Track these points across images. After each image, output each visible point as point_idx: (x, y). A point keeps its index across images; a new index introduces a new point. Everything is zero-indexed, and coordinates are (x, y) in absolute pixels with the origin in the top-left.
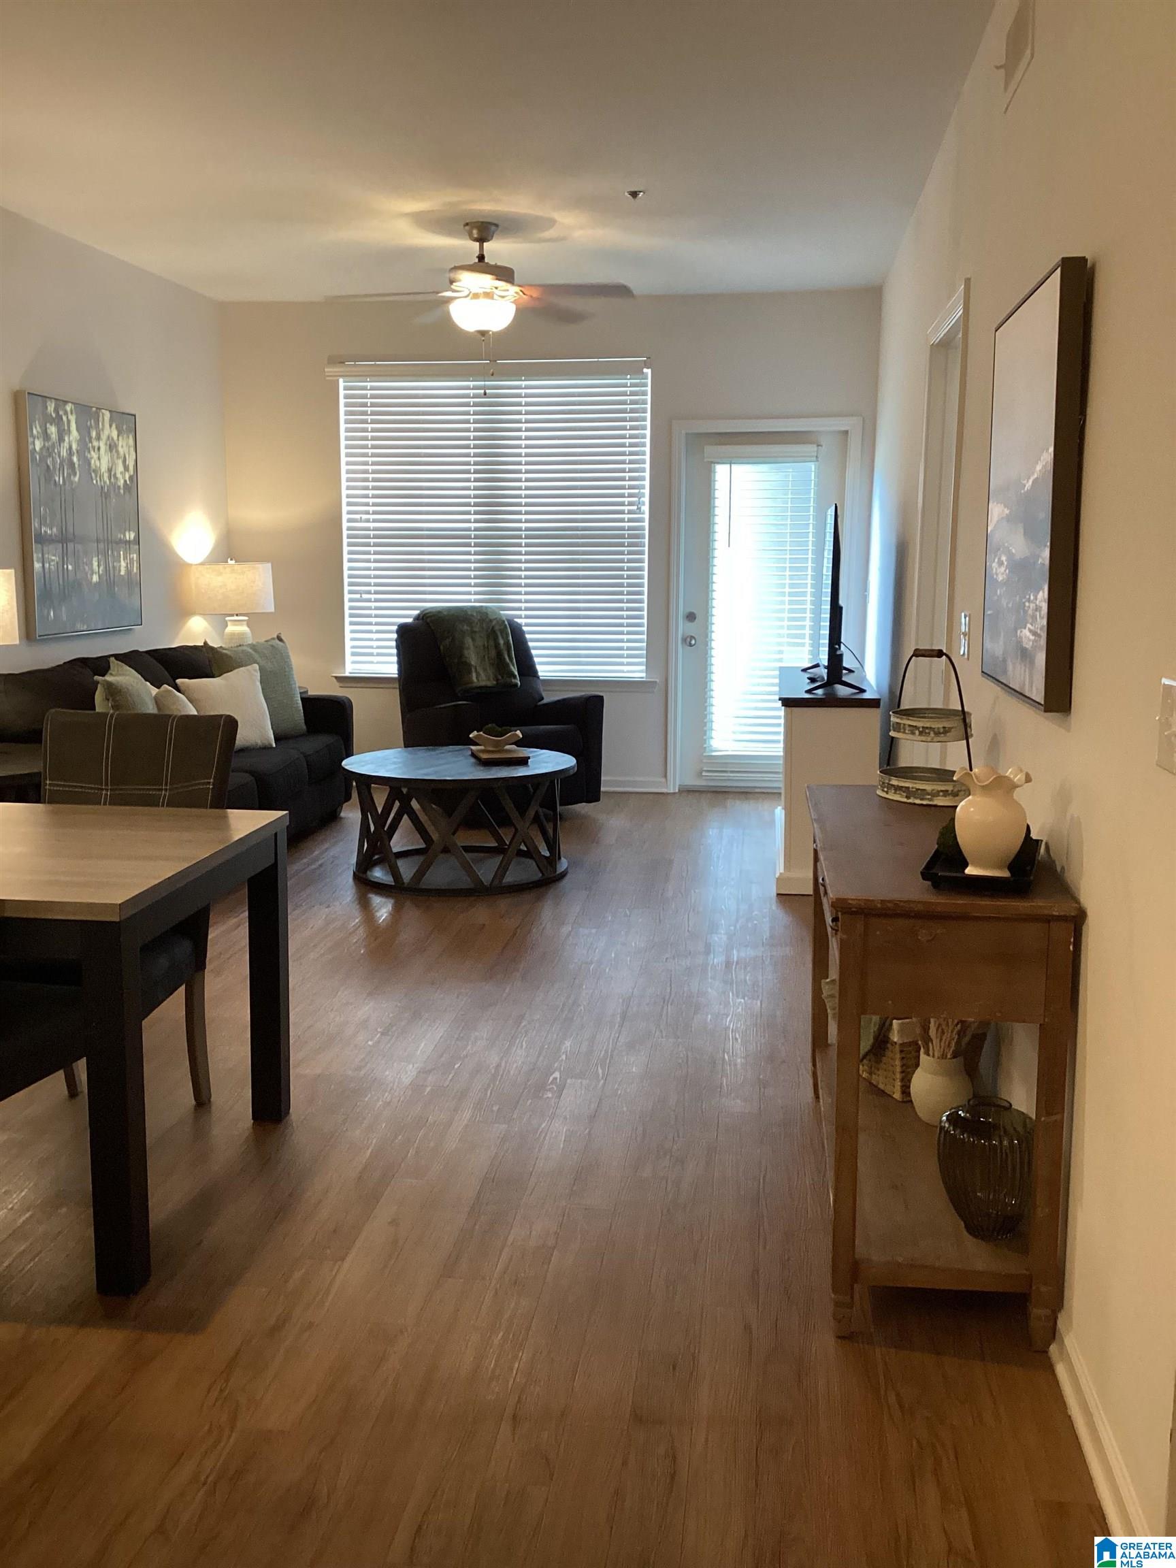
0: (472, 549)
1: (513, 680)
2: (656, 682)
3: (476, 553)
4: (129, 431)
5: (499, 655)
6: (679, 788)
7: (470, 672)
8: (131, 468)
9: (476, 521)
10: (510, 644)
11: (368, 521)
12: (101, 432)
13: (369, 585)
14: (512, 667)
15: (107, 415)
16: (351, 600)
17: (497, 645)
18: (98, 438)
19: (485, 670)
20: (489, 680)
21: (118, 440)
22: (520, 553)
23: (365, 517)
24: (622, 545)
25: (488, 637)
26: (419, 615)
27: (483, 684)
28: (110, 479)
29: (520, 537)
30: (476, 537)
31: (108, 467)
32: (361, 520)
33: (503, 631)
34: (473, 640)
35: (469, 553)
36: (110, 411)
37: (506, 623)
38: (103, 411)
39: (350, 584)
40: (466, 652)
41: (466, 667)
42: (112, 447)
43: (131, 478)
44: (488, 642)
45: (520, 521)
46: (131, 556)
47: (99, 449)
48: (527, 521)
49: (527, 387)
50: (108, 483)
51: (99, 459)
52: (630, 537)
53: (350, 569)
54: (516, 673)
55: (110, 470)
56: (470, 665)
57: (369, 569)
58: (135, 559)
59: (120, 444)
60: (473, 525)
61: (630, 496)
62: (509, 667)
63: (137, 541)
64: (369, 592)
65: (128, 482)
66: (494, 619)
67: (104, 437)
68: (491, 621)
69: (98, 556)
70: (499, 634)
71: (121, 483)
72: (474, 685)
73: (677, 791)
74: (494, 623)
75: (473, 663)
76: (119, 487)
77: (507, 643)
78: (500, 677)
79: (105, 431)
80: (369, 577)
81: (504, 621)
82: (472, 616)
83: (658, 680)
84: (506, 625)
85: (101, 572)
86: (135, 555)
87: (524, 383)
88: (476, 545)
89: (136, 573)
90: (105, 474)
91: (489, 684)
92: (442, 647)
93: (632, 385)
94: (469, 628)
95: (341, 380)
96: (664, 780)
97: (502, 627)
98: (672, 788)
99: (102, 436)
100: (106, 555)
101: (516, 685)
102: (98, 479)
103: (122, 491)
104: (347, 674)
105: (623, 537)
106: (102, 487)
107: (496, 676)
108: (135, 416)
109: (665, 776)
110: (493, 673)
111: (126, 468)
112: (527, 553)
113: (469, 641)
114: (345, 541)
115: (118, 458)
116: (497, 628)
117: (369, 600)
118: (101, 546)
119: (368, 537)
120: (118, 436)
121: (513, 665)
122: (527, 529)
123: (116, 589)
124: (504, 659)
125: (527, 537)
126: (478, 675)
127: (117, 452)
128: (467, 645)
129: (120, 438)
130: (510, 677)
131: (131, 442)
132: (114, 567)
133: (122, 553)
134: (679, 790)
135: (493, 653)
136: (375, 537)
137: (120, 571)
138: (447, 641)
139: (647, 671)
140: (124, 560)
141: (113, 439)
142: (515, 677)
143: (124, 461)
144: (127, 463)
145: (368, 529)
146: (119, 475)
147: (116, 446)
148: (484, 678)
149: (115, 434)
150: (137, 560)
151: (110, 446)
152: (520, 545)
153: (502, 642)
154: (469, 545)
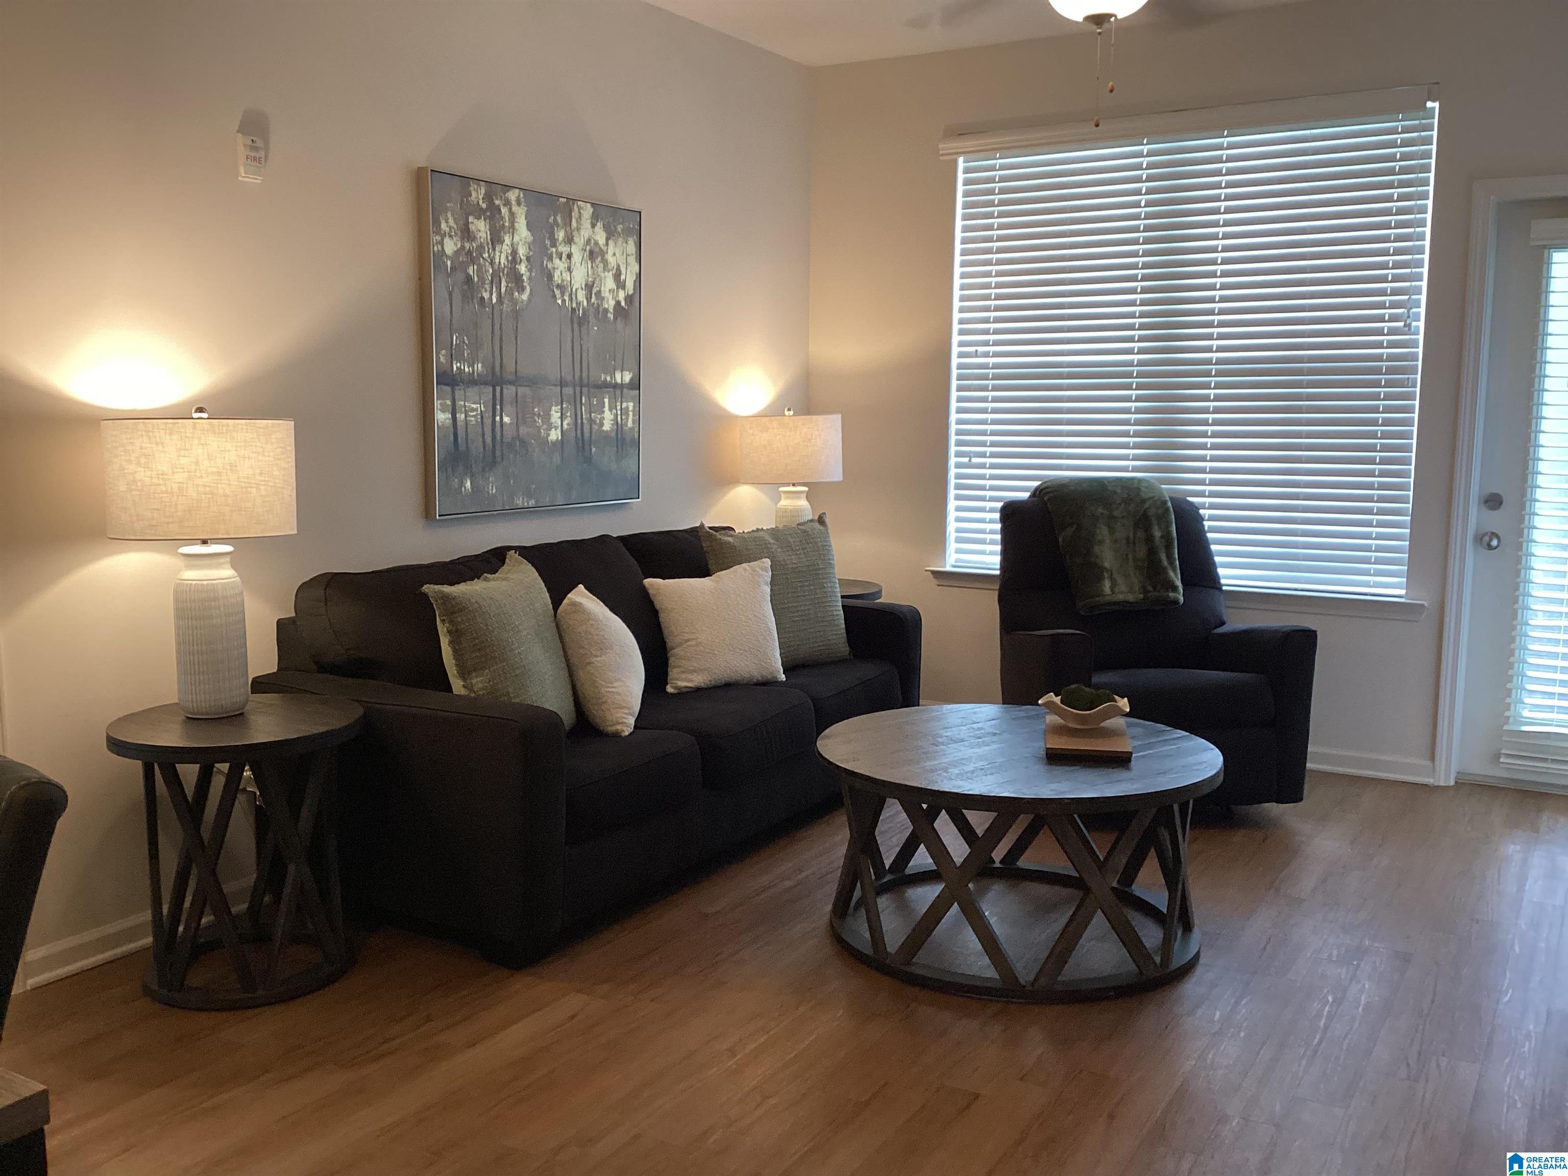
0: (1134, 393)
1: (1171, 594)
2: (1423, 605)
3: (1139, 399)
4: (627, 232)
5: (1152, 552)
6: (1456, 778)
7: (1100, 579)
8: (630, 285)
9: (1141, 351)
10: (1172, 539)
11: (986, 355)
12: (575, 233)
13: (983, 444)
14: (1172, 574)
15: (588, 211)
16: (958, 466)
17: (1149, 539)
18: (569, 240)
19: (1127, 576)
20: (1131, 590)
21: (607, 244)
22: (1206, 398)
23: (981, 349)
24: (1377, 384)
25: (1136, 525)
26: (1037, 489)
27: (1121, 597)
28: (589, 298)
29: (1208, 374)
30: (1140, 375)
31: (587, 281)
32: (976, 354)
33: (1163, 517)
34: (1112, 530)
35: (1128, 399)
36: (593, 205)
37: (1170, 504)
38: (579, 203)
39: (959, 443)
40: (1096, 549)
41: (1095, 572)
42: (594, 254)
43: (629, 299)
44: (1135, 533)
45: (1209, 349)
46: (624, 405)
47: (569, 256)
48: (1220, 349)
49: (1231, 146)
50: (585, 304)
51: (569, 269)
52: (1390, 371)
53: (959, 422)
54: (1179, 583)
55: (589, 287)
56: (1102, 569)
57: (984, 422)
58: (631, 408)
59: (610, 252)
60: (1136, 358)
61: (1393, 305)
62: (1167, 573)
63: (635, 385)
64: (983, 455)
65: (623, 304)
66: (1149, 499)
67: (580, 240)
68: (1143, 501)
69: (562, 404)
70: (1154, 521)
71: (610, 304)
72: (1108, 598)
73: (1452, 783)
74: (1147, 505)
75: (1107, 565)
76: (606, 311)
77: (1167, 536)
78: (1150, 588)
79: (582, 232)
80: (984, 433)
81: (1165, 502)
82: (1115, 493)
83: (1426, 604)
84: (1167, 509)
85: (565, 426)
86: (631, 404)
87: (1225, 141)
88: (1139, 387)
89: (632, 429)
90: (580, 291)
91: (1131, 598)
92: (1060, 540)
93: (1406, 130)
94: (1105, 512)
95: (961, 160)
96: (1429, 763)
97: (1160, 511)
98: (1445, 777)
99: (576, 239)
100: (575, 402)
101: (1176, 602)
102: (567, 298)
103: (611, 316)
104: (948, 568)
105: (1378, 371)
106: (573, 310)
107: (1144, 587)
108: (640, 212)
109: (1432, 758)
110: (1140, 582)
111: (621, 285)
112: (1218, 398)
113: (1103, 532)
114: (954, 383)
115: (606, 268)
116: (1152, 512)
117: (983, 466)
118: (568, 391)
119: (985, 377)
120: (607, 239)
121: (1174, 571)
122: (1219, 362)
123: (594, 449)
124: (1160, 561)
125: (1219, 374)
126: (1114, 584)
127: (605, 262)
128: (1100, 538)
129: (610, 242)
130: (1167, 590)
131: (631, 247)
132: (591, 421)
133: (606, 400)
134: (1456, 782)
135: (1142, 551)
136: (996, 377)
137: (602, 424)
138: (1070, 531)
139: (1408, 586)
140: (610, 410)
141: (596, 243)
142: (1175, 589)
143: (617, 276)
144: (623, 277)
145: (985, 366)
146: (606, 294)
147: (603, 254)
148: (1123, 588)
149: (600, 237)
150: (633, 411)
151: (591, 253)
152: (1207, 386)
153: (1157, 533)
154: (1128, 387)
